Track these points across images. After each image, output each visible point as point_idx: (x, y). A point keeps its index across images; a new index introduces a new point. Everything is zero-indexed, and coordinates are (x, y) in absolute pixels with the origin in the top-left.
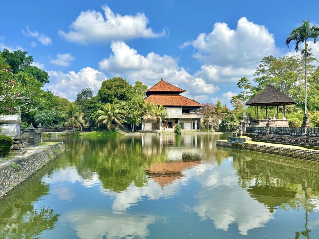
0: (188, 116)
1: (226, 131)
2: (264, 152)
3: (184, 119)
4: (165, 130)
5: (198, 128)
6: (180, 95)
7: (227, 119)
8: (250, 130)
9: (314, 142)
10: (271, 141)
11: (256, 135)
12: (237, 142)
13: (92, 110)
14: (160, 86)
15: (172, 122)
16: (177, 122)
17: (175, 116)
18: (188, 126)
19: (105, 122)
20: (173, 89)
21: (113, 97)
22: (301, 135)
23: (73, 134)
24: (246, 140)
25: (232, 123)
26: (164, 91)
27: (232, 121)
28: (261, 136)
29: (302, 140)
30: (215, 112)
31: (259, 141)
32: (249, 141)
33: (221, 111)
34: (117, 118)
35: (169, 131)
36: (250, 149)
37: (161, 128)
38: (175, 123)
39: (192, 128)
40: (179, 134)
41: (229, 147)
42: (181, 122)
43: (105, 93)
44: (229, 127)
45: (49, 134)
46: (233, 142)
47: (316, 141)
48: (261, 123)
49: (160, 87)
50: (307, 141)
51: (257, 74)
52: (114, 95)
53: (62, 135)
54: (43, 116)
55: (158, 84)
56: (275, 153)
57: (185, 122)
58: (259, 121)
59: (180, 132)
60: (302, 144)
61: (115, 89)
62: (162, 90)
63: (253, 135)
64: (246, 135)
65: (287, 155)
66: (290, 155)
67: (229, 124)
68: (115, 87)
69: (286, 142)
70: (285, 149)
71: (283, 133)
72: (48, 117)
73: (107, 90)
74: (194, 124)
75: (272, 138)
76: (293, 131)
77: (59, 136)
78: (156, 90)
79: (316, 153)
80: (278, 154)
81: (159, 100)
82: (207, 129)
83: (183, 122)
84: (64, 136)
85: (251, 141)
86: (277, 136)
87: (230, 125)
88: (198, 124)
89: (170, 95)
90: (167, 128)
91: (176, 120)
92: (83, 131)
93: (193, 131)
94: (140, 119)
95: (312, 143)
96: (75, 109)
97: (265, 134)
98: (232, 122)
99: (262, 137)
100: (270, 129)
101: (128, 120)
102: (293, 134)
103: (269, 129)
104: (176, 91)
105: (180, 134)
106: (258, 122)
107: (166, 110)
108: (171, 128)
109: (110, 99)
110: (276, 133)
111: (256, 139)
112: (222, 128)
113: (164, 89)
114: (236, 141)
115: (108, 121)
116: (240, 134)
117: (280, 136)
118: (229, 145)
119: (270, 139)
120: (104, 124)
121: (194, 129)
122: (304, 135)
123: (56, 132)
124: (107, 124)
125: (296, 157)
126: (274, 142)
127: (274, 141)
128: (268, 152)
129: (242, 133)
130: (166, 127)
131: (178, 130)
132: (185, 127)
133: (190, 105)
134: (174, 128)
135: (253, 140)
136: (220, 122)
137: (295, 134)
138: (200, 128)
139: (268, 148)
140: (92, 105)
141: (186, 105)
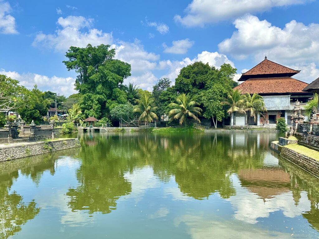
4: (264, 126)
13: (166, 103)
14: (262, 67)
15: (276, 115)
16: (283, 115)
17: (279, 107)
19: (176, 116)
21: (191, 87)
23: (146, 130)
26: (266, 73)
34: (191, 112)
35: (271, 127)
37: (259, 123)
38: (281, 116)
40: (283, 131)
42: (290, 115)
43: (180, 82)
45: (123, 130)
49: (261, 69)
52: (192, 84)
53: (135, 131)
54: (119, 111)
55: (259, 65)
59: (284, 129)
61: (194, 76)
68: (193, 75)
72: (123, 111)
73: (183, 78)
77: (132, 131)
78: (253, 74)
84: (137, 131)
90: (268, 123)
91: (283, 113)
92: (157, 127)
94: (223, 112)
96: (148, 102)
101: (207, 114)
104: (284, 72)
107: (261, 99)
109: (186, 89)
113: (265, 72)
115: (181, 116)
120: (176, 119)
123: (130, 128)
124: (179, 118)
130: (266, 122)
131: (282, 125)
140: (166, 98)
141: (298, 91)
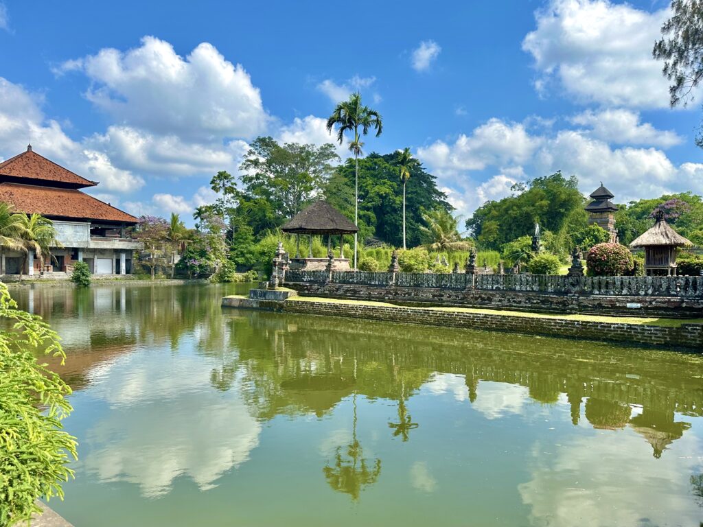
0: (105, 242)
1: (189, 279)
2: (327, 314)
3: (94, 251)
5: (128, 272)
6: (81, 193)
7: (193, 253)
8: (293, 277)
9: (407, 295)
10: (336, 295)
11: (307, 286)
12: (270, 298)
14: (27, 164)
15: (65, 257)
16: (75, 257)
17: (71, 243)
18: (103, 268)
20: (64, 176)
22: (387, 285)
24: (289, 295)
25: (203, 261)
27: (202, 257)
28: (316, 286)
29: (388, 293)
30: (167, 237)
31: (314, 297)
32: (293, 296)
33: (180, 235)
35: (57, 278)
36: (300, 312)
37: (32, 270)
38: (72, 259)
39: (114, 270)
40: (84, 284)
41: (252, 309)
42: (85, 257)
44: (198, 271)
46: (262, 299)
47: (410, 294)
48: (309, 263)
49: (26, 168)
50: (396, 293)
51: (246, 168)
55: (20, 159)
56: (349, 316)
57: (96, 257)
58: (305, 260)
59: (87, 281)
60: (389, 299)
62: (34, 176)
63: (300, 285)
64: (286, 286)
65: (369, 316)
66: (376, 317)
67: (197, 263)
69: (362, 297)
70: (365, 308)
71: (355, 281)
74: (118, 262)
75: (337, 290)
76: (374, 279)
79: (415, 311)
80: (354, 316)
81: (25, 199)
82: (150, 274)
83: (91, 257)
85: (297, 296)
86: (346, 287)
87: (200, 266)
88: (127, 261)
89: (55, 190)
90: (51, 271)
93: (117, 279)
95: (404, 296)
97: (324, 282)
98: (204, 259)
99: (318, 289)
100: (333, 275)
102: (373, 283)
103: (331, 275)
105: (86, 286)
106: (304, 262)
107: (49, 226)
108: (61, 271)
110: (345, 282)
111: (307, 292)
112: (181, 271)
114: (267, 297)
116: (275, 285)
117: (352, 287)
118: (252, 306)
119: (333, 291)
121: (118, 272)
122: (391, 285)
125: (386, 320)
126: (340, 297)
127: (340, 295)
128: (335, 314)
129: (277, 282)
130: (46, 268)
131: (83, 275)
132: (95, 268)
133: (111, 218)
134: (67, 271)
135: (300, 295)
136: (177, 259)
137: (377, 283)
138: (132, 271)
139: (336, 307)
